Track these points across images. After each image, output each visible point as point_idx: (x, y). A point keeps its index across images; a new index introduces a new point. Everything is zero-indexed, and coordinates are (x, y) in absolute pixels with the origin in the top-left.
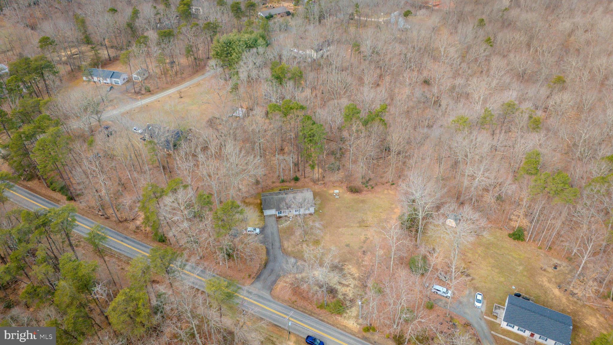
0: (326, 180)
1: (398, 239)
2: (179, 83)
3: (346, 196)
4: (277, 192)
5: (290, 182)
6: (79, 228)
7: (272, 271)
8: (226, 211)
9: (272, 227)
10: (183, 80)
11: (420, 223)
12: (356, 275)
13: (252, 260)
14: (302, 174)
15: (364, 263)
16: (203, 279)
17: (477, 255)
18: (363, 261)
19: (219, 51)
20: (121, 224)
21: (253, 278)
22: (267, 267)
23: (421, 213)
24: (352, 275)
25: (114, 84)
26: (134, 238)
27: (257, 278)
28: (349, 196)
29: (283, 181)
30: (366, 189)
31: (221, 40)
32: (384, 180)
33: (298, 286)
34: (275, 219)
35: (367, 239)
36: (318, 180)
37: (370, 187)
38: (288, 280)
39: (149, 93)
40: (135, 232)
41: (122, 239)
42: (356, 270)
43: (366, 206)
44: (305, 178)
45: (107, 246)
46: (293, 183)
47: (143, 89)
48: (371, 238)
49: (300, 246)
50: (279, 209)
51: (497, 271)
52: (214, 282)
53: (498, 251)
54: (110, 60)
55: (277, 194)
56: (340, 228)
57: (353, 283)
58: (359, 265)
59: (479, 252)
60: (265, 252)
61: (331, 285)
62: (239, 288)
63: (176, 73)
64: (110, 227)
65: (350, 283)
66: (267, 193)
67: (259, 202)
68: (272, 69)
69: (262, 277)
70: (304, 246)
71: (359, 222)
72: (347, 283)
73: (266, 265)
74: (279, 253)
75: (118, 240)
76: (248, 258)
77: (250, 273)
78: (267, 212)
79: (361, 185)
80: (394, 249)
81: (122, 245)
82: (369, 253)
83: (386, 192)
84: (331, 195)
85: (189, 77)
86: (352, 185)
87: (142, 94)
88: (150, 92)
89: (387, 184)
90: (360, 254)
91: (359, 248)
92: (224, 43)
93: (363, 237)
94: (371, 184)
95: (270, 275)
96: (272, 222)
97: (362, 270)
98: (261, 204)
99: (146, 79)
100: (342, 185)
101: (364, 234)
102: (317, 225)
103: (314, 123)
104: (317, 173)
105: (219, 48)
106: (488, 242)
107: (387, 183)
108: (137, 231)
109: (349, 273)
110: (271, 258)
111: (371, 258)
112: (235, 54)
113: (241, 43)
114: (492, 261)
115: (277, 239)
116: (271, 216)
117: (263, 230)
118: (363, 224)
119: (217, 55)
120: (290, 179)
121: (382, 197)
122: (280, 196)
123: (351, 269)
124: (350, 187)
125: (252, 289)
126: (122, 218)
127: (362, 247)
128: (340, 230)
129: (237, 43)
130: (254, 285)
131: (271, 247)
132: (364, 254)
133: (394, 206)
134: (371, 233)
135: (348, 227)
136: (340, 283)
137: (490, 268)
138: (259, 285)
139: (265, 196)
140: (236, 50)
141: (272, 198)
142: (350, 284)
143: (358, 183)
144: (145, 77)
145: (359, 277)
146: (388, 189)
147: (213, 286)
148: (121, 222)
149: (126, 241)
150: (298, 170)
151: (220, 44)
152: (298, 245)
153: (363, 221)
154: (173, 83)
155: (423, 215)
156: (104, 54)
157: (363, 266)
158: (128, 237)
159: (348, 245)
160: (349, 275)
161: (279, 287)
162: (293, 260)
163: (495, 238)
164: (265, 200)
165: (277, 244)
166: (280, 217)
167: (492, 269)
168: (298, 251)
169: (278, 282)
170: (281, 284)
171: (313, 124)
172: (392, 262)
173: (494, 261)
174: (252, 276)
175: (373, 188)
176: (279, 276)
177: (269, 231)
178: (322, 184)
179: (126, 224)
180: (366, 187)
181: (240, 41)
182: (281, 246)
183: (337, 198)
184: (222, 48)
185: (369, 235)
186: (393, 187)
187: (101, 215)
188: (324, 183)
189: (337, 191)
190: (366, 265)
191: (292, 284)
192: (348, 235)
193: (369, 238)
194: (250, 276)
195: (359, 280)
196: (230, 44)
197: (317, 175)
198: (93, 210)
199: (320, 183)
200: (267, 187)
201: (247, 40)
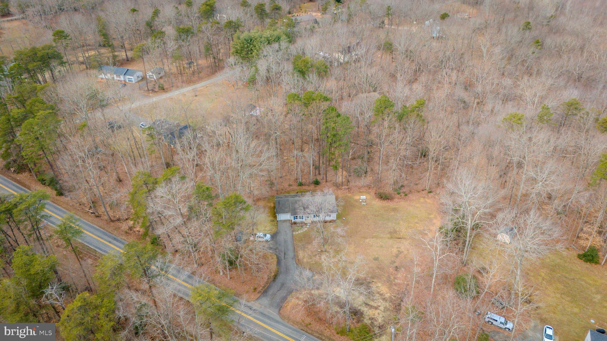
0: (352, 184)
1: (443, 251)
2: (195, 82)
3: (374, 202)
4: (293, 194)
5: (309, 186)
6: (52, 219)
7: (283, 285)
8: (228, 205)
9: (286, 234)
10: (200, 79)
11: (468, 235)
12: (387, 295)
13: (259, 270)
14: (323, 177)
15: (396, 281)
16: (189, 286)
17: (540, 279)
18: (395, 278)
19: (239, 48)
20: (112, 224)
21: (258, 292)
22: (277, 280)
23: (470, 220)
24: (381, 295)
25: (128, 81)
26: (124, 239)
27: (264, 292)
28: (378, 203)
29: (301, 184)
30: (398, 196)
31: (241, 37)
32: (420, 187)
33: (313, 305)
34: (290, 225)
35: (400, 252)
36: (342, 184)
37: (403, 195)
38: (301, 296)
39: (162, 91)
40: (127, 233)
41: (110, 240)
42: (387, 290)
43: (398, 215)
44: (326, 181)
45: (92, 247)
46: (312, 187)
47: (157, 87)
48: (406, 252)
49: (317, 257)
50: (294, 213)
51: (568, 299)
52: (202, 290)
53: (567, 275)
54: (128, 60)
55: (293, 197)
56: (367, 239)
57: (383, 305)
58: (390, 283)
59: (543, 274)
60: (275, 263)
61: (355, 305)
62: (236, 301)
63: (194, 73)
64: (99, 226)
65: (379, 304)
66: (282, 195)
67: (272, 205)
68: (294, 63)
69: (271, 292)
70: (323, 257)
71: (390, 233)
72: (375, 305)
73: (275, 277)
74: (291, 263)
75: (105, 240)
76: (253, 267)
77: (256, 286)
78: (282, 217)
79: (392, 192)
80: (436, 264)
81: (108, 246)
82: (403, 269)
83: (422, 200)
84: (357, 202)
85: (206, 77)
86: (382, 191)
87: (156, 92)
88: (164, 89)
89: (423, 192)
90: (391, 270)
91: (390, 263)
92: (245, 40)
93: (395, 251)
94: (404, 190)
95: (280, 289)
96: (285, 229)
97: (394, 289)
98: (274, 208)
99: (161, 78)
100: (370, 190)
101: (396, 246)
102: (339, 230)
103: (339, 116)
104: (340, 176)
105: (239, 44)
106: (553, 263)
107: (423, 190)
108: (130, 232)
109: (378, 293)
110: (283, 269)
111: (406, 276)
112: (255, 51)
113: (263, 39)
114: (561, 286)
115: (290, 247)
116: (285, 221)
117: (274, 236)
118: (394, 235)
119: (237, 52)
120: (309, 182)
121: (418, 205)
122: (297, 198)
123: (380, 287)
124: (379, 194)
125: (256, 305)
126: (114, 217)
127: (395, 262)
128: (367, 240)
129: (258, 39)
130: (260, 301)
131: (283, 258)
132: (396, 270)
133: (432, 216)
134: (405, 246)
135: (376, 237)
136: (367, 304)
137: (558, 296)
138: (265, 301)
139: (279, 198)
140: (257, 46)
141: (288, 200)
142: (379, 306)
143: (389, 190)
144: (160, 76)
145: (390, 297)
146: (424, 197)
147: (200, 296)
148: (113, 221)
149: (115, 242)
150: (319, 174)
151: (240, 41)
152: (315, 256)
153: (395, 232)
154: (189, 82)
155: (473, 224)
156: (122, 55)
157: (395, 285)
158: (119, 238)
159: (376, 259)
160: (378, 295)
161: (290, 304)
162: (307, 273)
163: (561, 259)
164: (279, 203)
165: (291, 254)
166: (295, 223)
167: (561, 297)
168: (316, 263)
169: (289, 298)
170: (292, 301)
171: (337, 116)
172: (434, 280)
173: (563, 287)
174: (258, 290)
175: (406, 195)
176: (290, 292)
177: (281, 238)
178: (345, 189)
179: (118, 224)
180: (399, 194)
181: (261, 38)
182: (295, 255)
183: (364, 205)
184: (242, 44)
185: (402, 248)
186: (431, 195)
187: (92, 213)
188: (349, 188)
189: (363, 197)
190: (399, 284)
191: (305, 301)
192: (377, 247)
193: (402, 252)
194: (255, 289)
195: (391, 302)
196: (251, 41)
197: (341, 178)
198: (84, 207)
199: (343, 187)
200: (283, 190)
201: (269, 36)
